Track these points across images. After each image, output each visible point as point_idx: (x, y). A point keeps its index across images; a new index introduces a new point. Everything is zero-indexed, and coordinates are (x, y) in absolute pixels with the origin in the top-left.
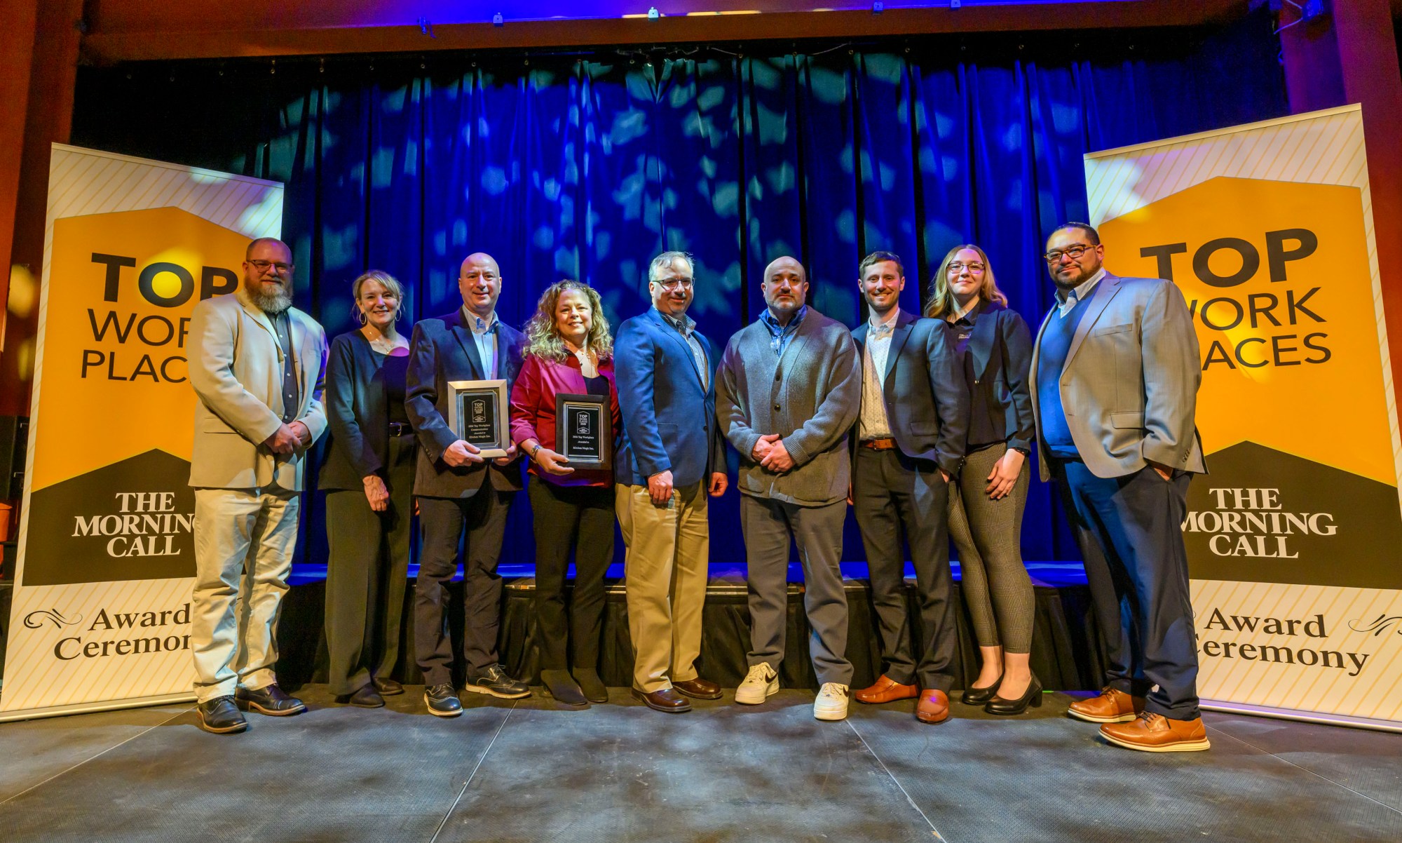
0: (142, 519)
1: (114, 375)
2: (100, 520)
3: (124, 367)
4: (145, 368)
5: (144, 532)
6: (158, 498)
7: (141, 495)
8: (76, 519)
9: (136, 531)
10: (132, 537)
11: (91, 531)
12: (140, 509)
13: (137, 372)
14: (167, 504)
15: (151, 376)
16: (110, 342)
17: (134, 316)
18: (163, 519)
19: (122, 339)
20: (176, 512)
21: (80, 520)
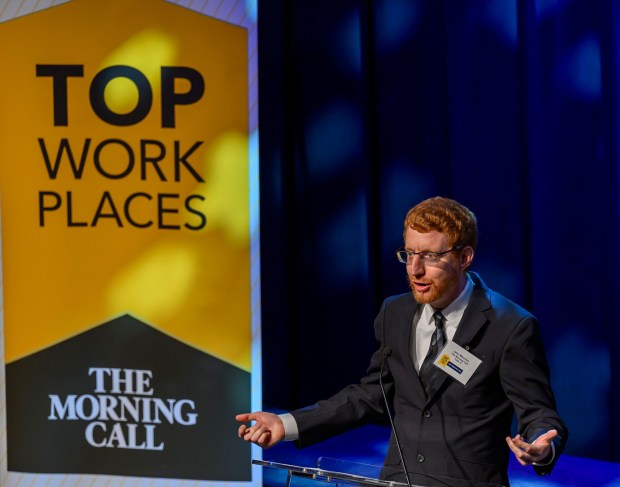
0: (119, 402)
1: (74, 220)
2: (76, 400)
3: (84, 211)
4: (107, 209)
5: (123, 419)
6: (134, 376)
7: (116, 372)
8: (50, 400)
9: (114, 417)
10: (110, 423)
11: (67, 414)
12: (116, 389)
13: (98, 215)
14: (145, 385)
15: (113, 221)
16: (65, 181)
17: (88, 142)
18: (141, 403)
19: (78, 174)
20: (155, 396)
21: (55, 400)
